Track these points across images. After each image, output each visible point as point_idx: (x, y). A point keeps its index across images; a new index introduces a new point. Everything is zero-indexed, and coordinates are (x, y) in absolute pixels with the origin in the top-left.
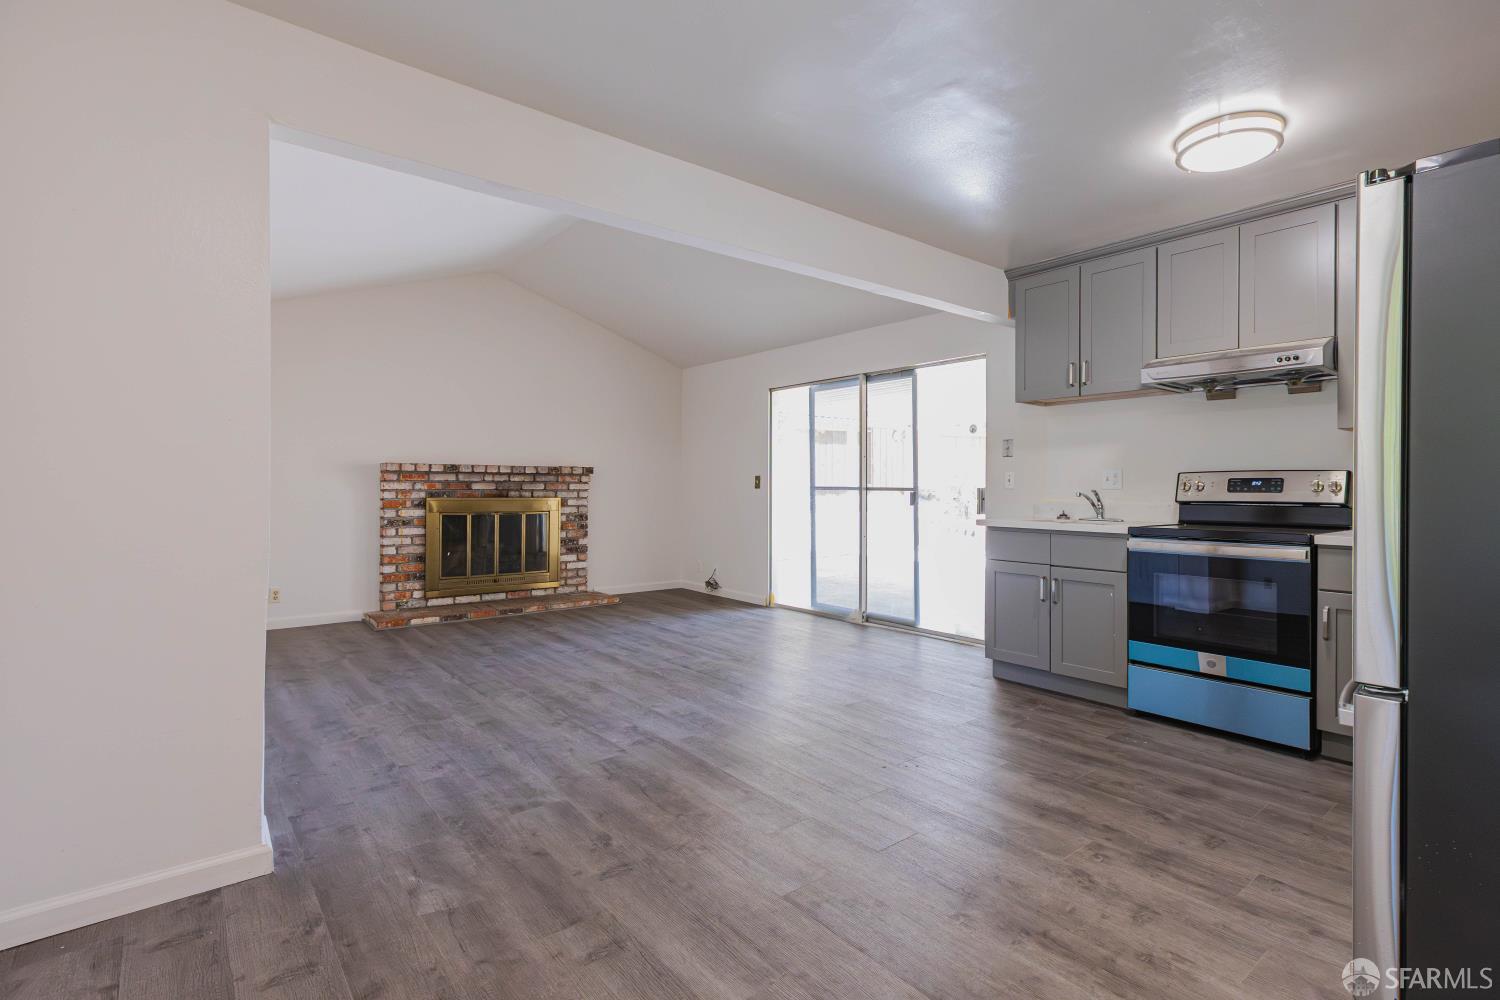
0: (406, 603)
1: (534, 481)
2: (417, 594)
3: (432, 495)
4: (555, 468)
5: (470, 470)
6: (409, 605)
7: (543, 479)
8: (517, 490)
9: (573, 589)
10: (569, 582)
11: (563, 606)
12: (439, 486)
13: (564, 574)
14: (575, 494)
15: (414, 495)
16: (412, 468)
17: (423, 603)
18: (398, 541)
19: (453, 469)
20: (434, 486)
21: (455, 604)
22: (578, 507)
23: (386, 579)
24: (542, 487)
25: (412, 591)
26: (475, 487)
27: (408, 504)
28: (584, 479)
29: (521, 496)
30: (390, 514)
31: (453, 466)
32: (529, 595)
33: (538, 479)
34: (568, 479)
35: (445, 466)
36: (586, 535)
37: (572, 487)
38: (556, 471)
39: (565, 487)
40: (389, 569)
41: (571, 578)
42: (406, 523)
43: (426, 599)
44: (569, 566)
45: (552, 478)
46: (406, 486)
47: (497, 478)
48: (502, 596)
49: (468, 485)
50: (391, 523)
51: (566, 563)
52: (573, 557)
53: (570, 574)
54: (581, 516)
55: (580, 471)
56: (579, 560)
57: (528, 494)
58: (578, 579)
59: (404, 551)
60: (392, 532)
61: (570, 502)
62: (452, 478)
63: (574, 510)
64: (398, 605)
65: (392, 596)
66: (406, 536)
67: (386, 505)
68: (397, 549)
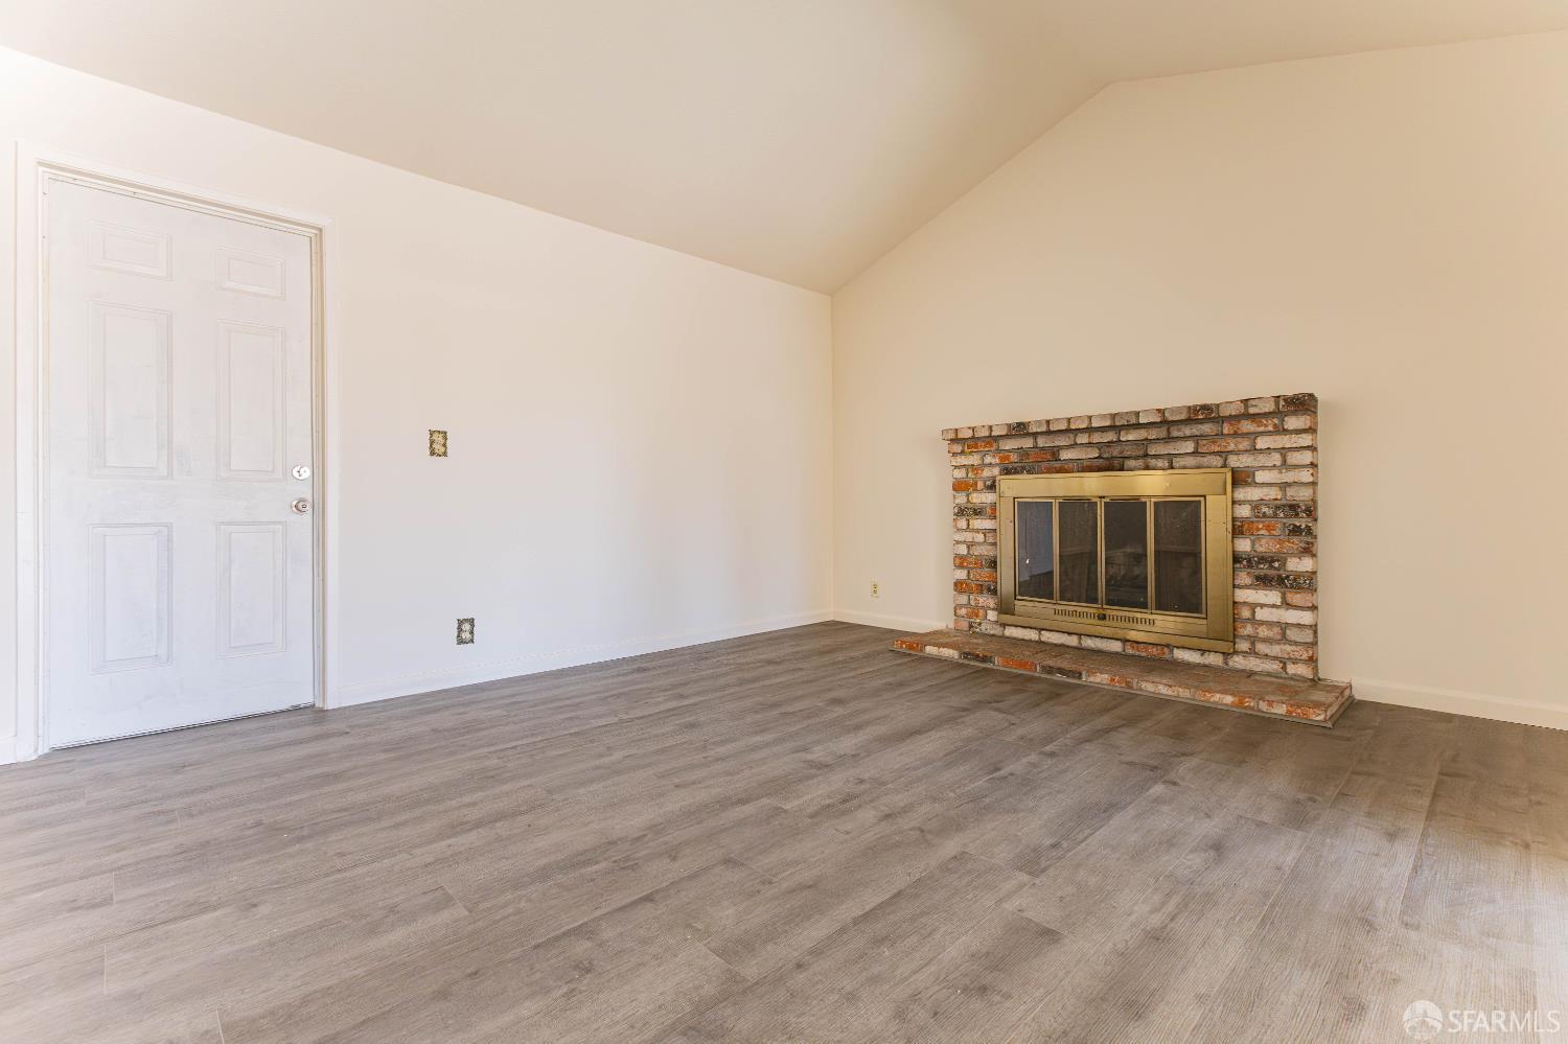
0: (980, 624)
1: (1169, 439)
2: (992, 615)
3: (1007, 471)
4: (1205, 408)
5: (1044, 429)
6: (983, 627)
7: (1187, 431)
8: (1137, 458)
9: (1275, 667)
10: (1261, 647)
11: (1163, 690)
12: (1014, 457)
13: (1248, 630)
14: (1276, 459)
15: (986, 473)
16: (969, 434)
17: (997, 631)
18: (968, 536)
19: (1019, 429)
20: (1008, 458)
21: (1040, 642)
22: (1284, 486)
23: (959, 586)
24: (1189, 447)
25: (986, 609)
26: (1065, 455)
27: (980, 485)
28: (1292, 422)
29: (1147, 468)
30: (961, 499)
31: (1019, 424)
32: (1167, 656)
33: (1175, 433)
34: (1247, 426)
35: (1009, 425)
36: (1308, 551)
37: (1261, 443)
38: (1203, 413)
39: (1244, 444)
40: (962, 574)
41: (1265, 640)
42: (978, 512)
43: (1004, 625)
44: (1261, 614)
45: (1207, 428)
46: (974, 460)
47: (1097, 438)
48: (1116, 646)
49: (1054, 452)
50: (961, 512)
51: (1253, 607)
52: (1273, 596)
53: (1263, 632)
54: (1293, 508)
55: (1269, 407)
56: (1286, 605)
57: (1160, 463)
58: (1289, 648)
59: (977, 551)
60: (962, 523)
61: (1260, 477)
62: (1028, 443)
63: (1273, 493)
64: (971, 626)
65: (963, 611)
66: (977, 531)
67: (959, 486)
68: (968, 547)
